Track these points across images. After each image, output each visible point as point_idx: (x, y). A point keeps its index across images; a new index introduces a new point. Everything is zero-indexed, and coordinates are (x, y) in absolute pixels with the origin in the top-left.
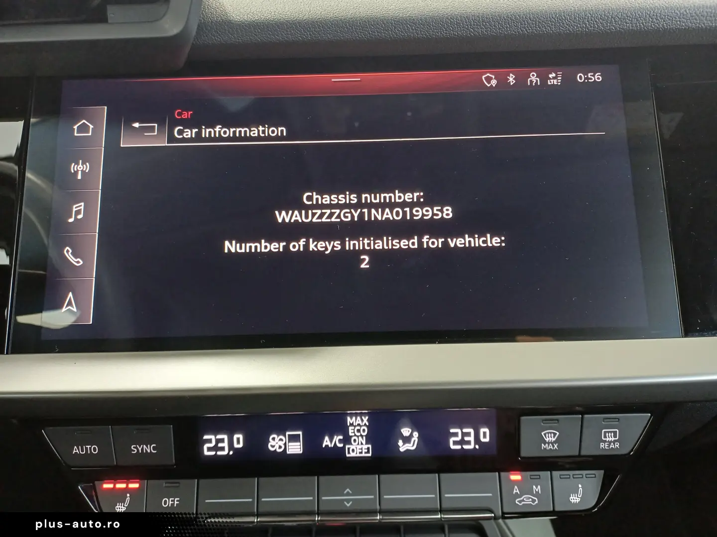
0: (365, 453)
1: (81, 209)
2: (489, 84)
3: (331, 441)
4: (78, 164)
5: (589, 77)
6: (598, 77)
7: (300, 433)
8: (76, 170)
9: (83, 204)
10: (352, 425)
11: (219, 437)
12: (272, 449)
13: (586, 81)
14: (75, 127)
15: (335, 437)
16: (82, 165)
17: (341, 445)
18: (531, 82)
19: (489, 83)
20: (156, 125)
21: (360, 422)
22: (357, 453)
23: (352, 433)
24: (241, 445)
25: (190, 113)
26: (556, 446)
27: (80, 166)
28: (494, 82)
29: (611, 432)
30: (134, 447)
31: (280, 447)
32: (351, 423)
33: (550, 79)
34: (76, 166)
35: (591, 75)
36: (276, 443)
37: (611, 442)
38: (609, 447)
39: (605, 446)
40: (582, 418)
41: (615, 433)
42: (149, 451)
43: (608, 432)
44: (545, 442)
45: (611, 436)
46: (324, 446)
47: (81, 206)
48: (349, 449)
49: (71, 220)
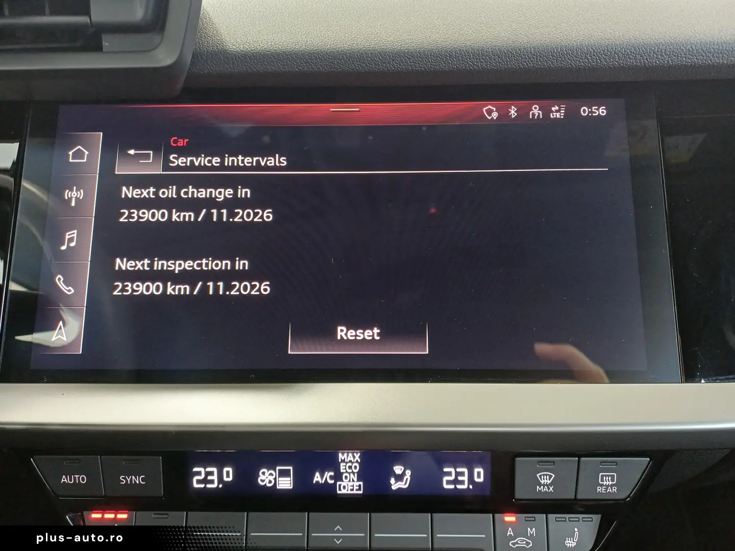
0: (357, 490)
1: (74, 237)
2: (490, 117)
3: (322, 477)
4: (72, 191)
5: (593, 110)
6: (602, 111)
7: (291, 468)
8: (70, 197)
9: (76, 231)
10: (343, 461)
11: (208, 469)
12: (262, 484)
13: (590, 115)
14: (71, 153)
15: (326, 473)
16: (77, 191)
17: (332, 482)
18: (534, 115)
19: (490, 115)
20: (151, 152)
21: (352, 459)
22: (348, 490)
23: (343, 469)
24: (230, 479)
25: (185, 141)
26: (551, 489)
27: (74, 192)
28: (495, 115)
29: (608, 476)
30: (122, 478)
31: (270, 482)
32: (343, 459)
33: (553, 112)
34: (70, 192)
35: (595, 109)
36: (266, 477)
37: (608, 486)
38: (606, 491)
39: (602, 490)
40: (579, 461)
41: (613, 477)
42: (138, 482)
43: (606, 476)
44: (540, 485)
45: (608, 480)
46: (314, 482)
47: (74, 233)
48: (340, 485)
49: (64, 248)
